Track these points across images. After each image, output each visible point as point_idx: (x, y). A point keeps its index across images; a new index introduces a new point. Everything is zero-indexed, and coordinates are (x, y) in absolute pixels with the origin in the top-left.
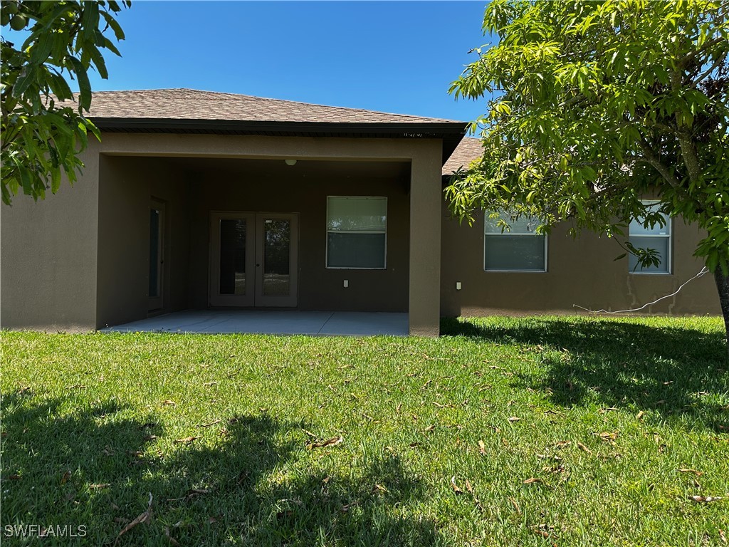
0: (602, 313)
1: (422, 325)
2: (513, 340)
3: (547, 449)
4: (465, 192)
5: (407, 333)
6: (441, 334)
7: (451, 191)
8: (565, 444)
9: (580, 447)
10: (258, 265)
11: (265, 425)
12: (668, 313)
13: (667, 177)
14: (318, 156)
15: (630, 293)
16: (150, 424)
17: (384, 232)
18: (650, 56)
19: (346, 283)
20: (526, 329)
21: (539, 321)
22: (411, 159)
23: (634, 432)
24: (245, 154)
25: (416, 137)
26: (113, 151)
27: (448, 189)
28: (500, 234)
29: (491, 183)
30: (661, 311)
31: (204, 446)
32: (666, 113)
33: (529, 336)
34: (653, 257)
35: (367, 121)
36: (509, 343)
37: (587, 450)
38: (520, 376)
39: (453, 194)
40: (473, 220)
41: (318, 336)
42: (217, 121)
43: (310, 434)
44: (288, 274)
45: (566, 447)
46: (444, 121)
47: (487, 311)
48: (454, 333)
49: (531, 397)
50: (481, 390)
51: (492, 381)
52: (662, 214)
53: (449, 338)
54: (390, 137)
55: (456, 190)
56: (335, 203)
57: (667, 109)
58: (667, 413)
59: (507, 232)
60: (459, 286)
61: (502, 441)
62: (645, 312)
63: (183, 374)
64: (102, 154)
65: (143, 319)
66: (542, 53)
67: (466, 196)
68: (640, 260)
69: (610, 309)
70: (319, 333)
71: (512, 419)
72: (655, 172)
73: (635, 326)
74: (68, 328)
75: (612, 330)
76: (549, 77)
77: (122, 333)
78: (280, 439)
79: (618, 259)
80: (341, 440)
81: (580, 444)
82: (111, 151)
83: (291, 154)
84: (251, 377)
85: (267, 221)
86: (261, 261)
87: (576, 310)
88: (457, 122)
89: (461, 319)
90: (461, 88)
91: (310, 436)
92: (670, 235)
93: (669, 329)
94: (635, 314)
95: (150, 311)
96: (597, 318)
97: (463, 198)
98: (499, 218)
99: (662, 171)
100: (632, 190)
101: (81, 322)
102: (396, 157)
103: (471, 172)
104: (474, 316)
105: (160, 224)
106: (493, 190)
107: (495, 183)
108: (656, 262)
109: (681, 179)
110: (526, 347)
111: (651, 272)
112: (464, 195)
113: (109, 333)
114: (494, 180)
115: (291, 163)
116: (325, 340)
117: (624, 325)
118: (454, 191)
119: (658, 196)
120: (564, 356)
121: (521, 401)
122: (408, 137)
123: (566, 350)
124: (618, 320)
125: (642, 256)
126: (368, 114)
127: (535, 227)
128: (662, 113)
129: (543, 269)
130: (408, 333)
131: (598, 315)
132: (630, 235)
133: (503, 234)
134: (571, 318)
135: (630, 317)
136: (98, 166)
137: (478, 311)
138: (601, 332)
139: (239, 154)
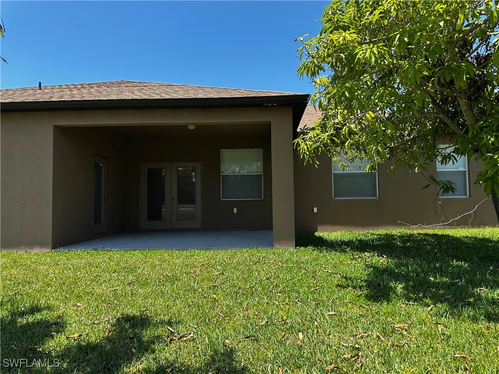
0: (420, 227)
1: (282, 240)
2: (348, 250)
3: (352, 339)
4: (307, 142)
5: (271, 245)
6: (296, 246)
7: (298, 142)
8: (366, 334)
9: (378, 336)
10: (173, 200)
11: (140, 322)
12: (468, 225)
13: (453, 128)
14: (205, 122)
15: (440, 212)
16: (55, 323)
17: (261, 174)
18: (423, 36)
19: (235, 210)
20: (361, 241)
21: (373, 234)
22: (270, 122)
23: (422, 322)
24: (154, 122)
25: (273, 106)
26: (63, 124)
27: (296, 141)
28: (342, 172)
29: (325, 136)
30: (463, 224)
31: (88, 341)
32: (445, 80)
33: (362, 246)
34: (450, 186)
35: (238, 96)
36: (345, 251)
37: (383, 339)
38: (346, 278)
39: (300, 144)
40: (318, 163)
41: (207, 249)
42: (133, 100)
43: (171, 329)
44: (194, 204)
45: (367, 336)
46: (292, 94)
47: (337, 227)
48: (305, 245)
49: (349, 294)
50: (313, 289)
51: (323, 283)
52: (454, 154)
53: (302, 248)
54: (255, 107)
55: (302, 142)
56: (227, 154)
57: (445, 77)
58: (453, 305)
59: (348, 171)
60: (315, 210)
61: (318, 332)
62: (451, 225)
63: (97, 282)
64: (55, 127)
65: (90, 240)
66: (345, 38)
67: (308, 146)
68: (441, 188)
69: (425, 224)
70: (208, 248)
71: (330, 313)
72: (445, 124)
73: (443, 236)
74: (32, 249)
75: (425, 240)
76: (352, 56)
77: (69, 251)
78: (147, 334)
79: (425, 188)
80: (192, 335)
81: (378, 334)
82: (61, 124)
83: (191, 121)
84: (145, 284)
85: (179, 169)
86: (175, 196)
87: (400, 225)
88: (301, 94)
89: (316, 234)
90: (304, 70)
91: (171, 331)
92: (467, 169)
93: (467, 237)
94: (444, 227)
95: (95, 235)
96: (416, 231)
97: (305, 147)
98: (340, 161)
99: (449, 122)
100: (429, 137)
101: (42, 245)
102: (260, 120)
103: (313, 129)
104: (327, 231)
105: (103, 173)
106: (327, 141)
107: (328, 136)
108: (453, 190)
109: (463, 128)
110: (357, 254)
111: (450, 196)
112: (306, 145)
113: (60, 251)
114: (327, 134)
115: (192, 127)
116: (210, 253)
117: (434, 236)
118: (300, 143)
119: (450, 141)
120: (382, 261)
121: (340, 299)
122: (268, 106)
123: (385, 256)
124: (430, 232)
125: (442, 185)
126: (241, 91)
127: (365, 166)
128: (442, 80)
129: (376, 196)
130: (273, 246)
131: (417, 228)
132: (437, 170)
133: (344, 172)
134: (396, 231)
135: (440, 229)
136: (52, 134)
137: (330, 227)
138: (414, 241)
139: (150, 122)
